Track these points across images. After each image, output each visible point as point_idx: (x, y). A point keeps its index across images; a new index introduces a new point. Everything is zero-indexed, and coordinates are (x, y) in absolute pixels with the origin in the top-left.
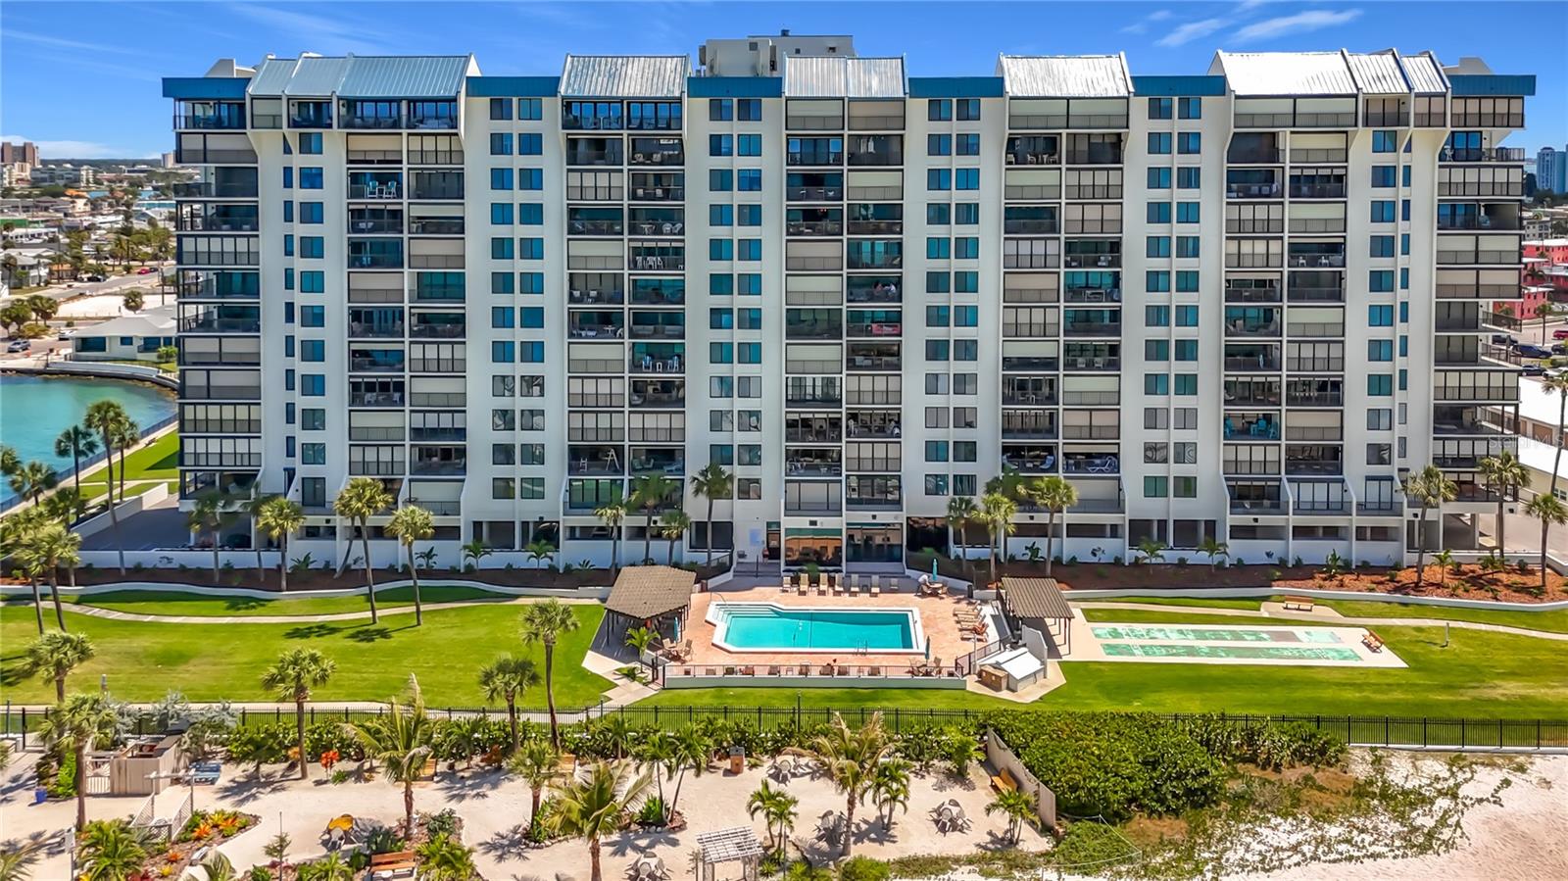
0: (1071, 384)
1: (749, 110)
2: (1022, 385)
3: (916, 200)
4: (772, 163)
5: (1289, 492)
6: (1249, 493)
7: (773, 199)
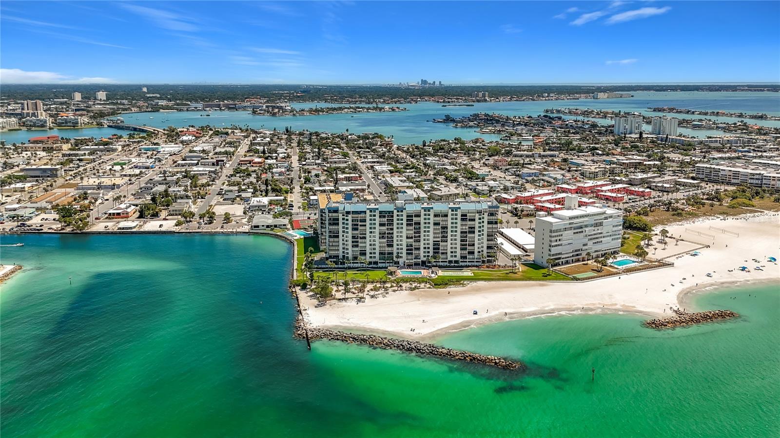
0: (441, 244)
1: (402, 211)
2: (435, 244)
3: (422, 221)
4: (405, 218)
5: (468, 257)
6: (463, 257)
7: (405, 222)
